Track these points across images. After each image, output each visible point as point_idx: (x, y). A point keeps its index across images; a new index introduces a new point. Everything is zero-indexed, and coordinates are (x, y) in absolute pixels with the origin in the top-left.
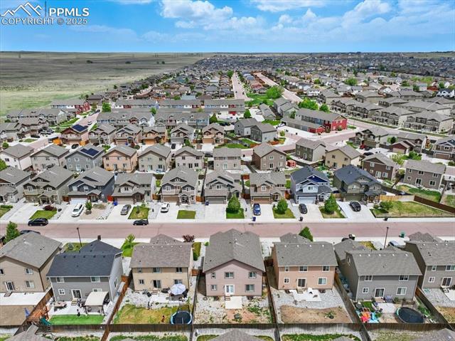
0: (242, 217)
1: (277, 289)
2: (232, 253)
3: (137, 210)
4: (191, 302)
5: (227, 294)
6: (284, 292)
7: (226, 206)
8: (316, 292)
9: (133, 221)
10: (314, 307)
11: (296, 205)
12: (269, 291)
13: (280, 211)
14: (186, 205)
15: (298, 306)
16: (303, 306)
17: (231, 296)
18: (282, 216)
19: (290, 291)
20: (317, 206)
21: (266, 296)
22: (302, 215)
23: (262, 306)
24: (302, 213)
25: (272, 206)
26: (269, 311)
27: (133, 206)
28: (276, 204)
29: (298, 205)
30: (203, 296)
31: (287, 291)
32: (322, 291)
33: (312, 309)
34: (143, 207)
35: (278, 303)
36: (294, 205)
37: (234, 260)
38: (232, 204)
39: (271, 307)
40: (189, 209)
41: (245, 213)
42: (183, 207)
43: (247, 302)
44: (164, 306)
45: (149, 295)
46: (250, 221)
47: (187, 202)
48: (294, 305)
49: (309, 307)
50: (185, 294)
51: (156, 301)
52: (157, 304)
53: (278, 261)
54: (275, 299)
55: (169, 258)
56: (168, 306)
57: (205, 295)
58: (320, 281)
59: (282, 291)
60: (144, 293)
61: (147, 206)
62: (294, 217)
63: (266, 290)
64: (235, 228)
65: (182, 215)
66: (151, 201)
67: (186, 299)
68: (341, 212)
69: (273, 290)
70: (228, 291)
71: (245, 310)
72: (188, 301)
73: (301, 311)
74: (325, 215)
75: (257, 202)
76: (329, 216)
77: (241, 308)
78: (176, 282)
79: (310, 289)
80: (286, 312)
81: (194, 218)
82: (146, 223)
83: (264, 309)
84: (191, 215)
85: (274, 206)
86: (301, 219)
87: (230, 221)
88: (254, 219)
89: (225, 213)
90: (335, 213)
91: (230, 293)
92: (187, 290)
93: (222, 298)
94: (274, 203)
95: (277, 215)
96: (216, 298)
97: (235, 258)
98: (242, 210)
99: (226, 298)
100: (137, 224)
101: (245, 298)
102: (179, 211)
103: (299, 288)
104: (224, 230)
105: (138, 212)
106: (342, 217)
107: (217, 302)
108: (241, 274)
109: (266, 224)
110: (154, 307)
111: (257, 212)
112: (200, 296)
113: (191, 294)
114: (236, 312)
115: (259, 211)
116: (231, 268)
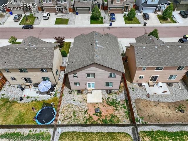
0: (102, 23)
1: (132, 82)
2: (93, 56)
3: (26, 18)
4: (58, 95)
5: (88, 89)
6: (137, 86)
7: (90, 15)
8: (165, 86)
9: (22, 26)
10: (165, 100)
11: (141, 14)
12: (125, 85)
13: (130, 19)
14: (62, 14)
15: (150, 99)
16: (155, 99)
17: (92, 90)
18: (130, 22)
19: (143, 84)
20: (156, 15)
21: (123, 89)
22: (145, 21)
23: (119, 100)
24: (145, 19)
25: (123, 15)
26: (125, 105)
27: (23, 15)
28: (127, 13)
29: (142, 14)
30: (69, 90)
31: (140, 85)
32: (169, 84)
33: (163, 102)
34: (31, 16)
35: (133, 97)
36: (139, 14)
37: (95, 63)
38: (95, 13)
39: (128, 100)
40: (64, 17)
41: (104, 20)
42: (60, 16)
43: (106, 96)
44: (34, 100)
45: (23, 89)
46: (108, 25)
47: (62, 12)
48: (147, 98)
49: (161, 100)
50: (52, 89)
51: (27, 95)
52: (28, 97)
53: (137, 62)
54: (131, 92)
55: (33, 60)
56: (38, 100)
57: (70, 89)
58: (171, 77)
59: (135, 84)
60: (18, 87)
61: (34, 16)
62: (139, 23)
63: (122, 84)
64: (97, 31)
65: (58, 21)
66: (38, 12)
67: (54, 93)
68: (173, 19)
69: (128, 83)
70: (90, 86)
71: (104, 103)
72: (55, 95)
73: (153, 104)
74: (162, 21)
75: (112, 12)
76: (164, 22)
77: (101, 102)
78: (44, 79)
79: (160, 84)
80: (140, 105)
81: (67, 24)
82: (32, 28)
83: (121, 103)
84: (65, 22)
85: (125, 15)
86: (145, 24)
87: (93, 26)
88: (111, 24)
89: (90, 20)
90: (169, 20)
91: (92, 88)
92: (55, 85)
93: (85, 92)
94: (124, 13)
95: (127, 21)
96: (80, 92)
97: (96, 61)
98: (102, 18)
99: (88, 92)
100: (25, 28)
101: (105, 92)
102: (57, 19)
103: (151, 82)
104: (87, 32)
105: (27, 20)
106: (175, 22)
107: (80, 96)
108: (102, 75)
109: (119, 28)
110: (25, 101)
111: (113, 19)
112: (66, 89)
113: (58, 88)
114: (97, 106)
115: (114, 18)
116: (92, 70)
